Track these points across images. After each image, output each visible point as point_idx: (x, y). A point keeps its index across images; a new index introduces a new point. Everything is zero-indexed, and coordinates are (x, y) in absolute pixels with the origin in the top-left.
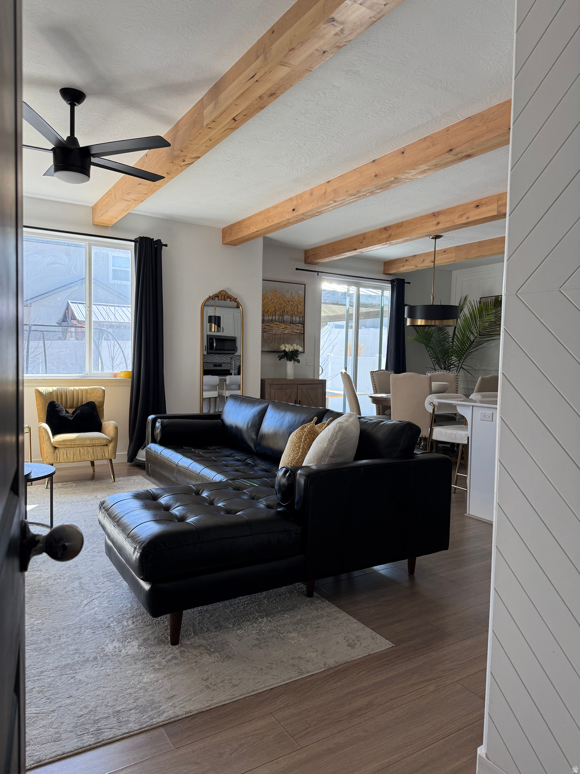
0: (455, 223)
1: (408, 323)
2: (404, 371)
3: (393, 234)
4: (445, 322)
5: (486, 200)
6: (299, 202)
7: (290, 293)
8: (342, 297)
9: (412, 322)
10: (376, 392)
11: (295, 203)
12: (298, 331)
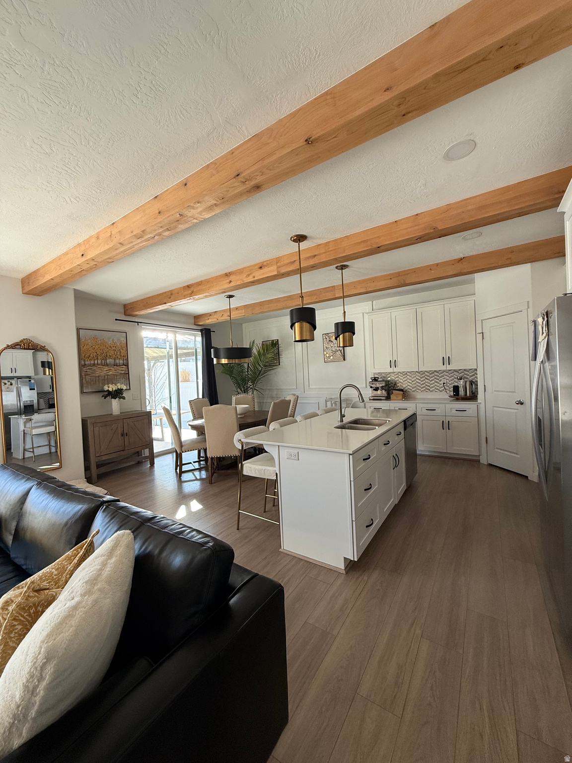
0: (244, 281)
1: (215, 362)
2: (217, 403)
3: (194, 290)
4: (243, 360)
5: (268, 262)
6: (87, 247)
7: (111, 340)
8: (163, 342)
9: (218, 361)
10: (195, 419)
11: (83, 248)
12: (123, 372)
